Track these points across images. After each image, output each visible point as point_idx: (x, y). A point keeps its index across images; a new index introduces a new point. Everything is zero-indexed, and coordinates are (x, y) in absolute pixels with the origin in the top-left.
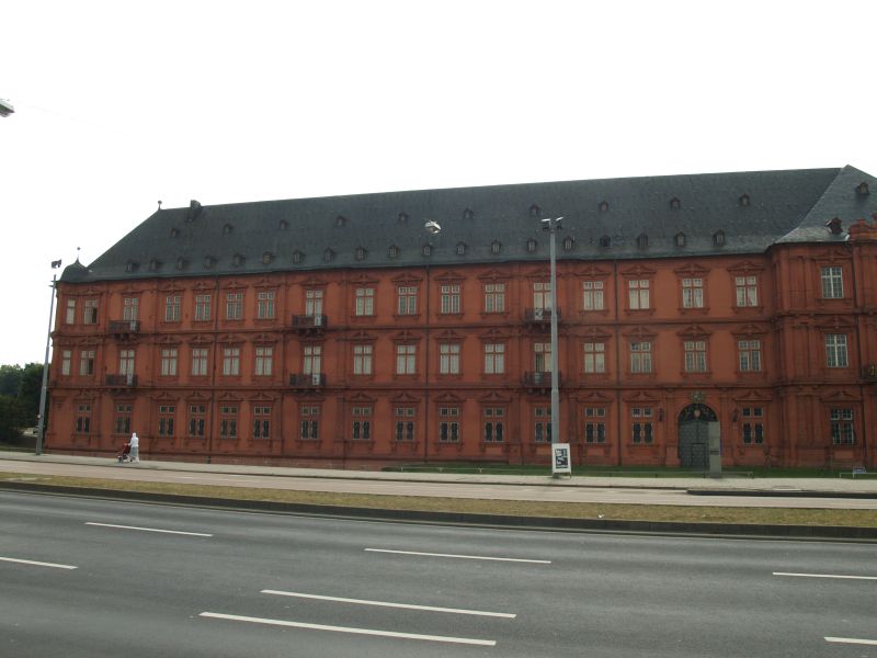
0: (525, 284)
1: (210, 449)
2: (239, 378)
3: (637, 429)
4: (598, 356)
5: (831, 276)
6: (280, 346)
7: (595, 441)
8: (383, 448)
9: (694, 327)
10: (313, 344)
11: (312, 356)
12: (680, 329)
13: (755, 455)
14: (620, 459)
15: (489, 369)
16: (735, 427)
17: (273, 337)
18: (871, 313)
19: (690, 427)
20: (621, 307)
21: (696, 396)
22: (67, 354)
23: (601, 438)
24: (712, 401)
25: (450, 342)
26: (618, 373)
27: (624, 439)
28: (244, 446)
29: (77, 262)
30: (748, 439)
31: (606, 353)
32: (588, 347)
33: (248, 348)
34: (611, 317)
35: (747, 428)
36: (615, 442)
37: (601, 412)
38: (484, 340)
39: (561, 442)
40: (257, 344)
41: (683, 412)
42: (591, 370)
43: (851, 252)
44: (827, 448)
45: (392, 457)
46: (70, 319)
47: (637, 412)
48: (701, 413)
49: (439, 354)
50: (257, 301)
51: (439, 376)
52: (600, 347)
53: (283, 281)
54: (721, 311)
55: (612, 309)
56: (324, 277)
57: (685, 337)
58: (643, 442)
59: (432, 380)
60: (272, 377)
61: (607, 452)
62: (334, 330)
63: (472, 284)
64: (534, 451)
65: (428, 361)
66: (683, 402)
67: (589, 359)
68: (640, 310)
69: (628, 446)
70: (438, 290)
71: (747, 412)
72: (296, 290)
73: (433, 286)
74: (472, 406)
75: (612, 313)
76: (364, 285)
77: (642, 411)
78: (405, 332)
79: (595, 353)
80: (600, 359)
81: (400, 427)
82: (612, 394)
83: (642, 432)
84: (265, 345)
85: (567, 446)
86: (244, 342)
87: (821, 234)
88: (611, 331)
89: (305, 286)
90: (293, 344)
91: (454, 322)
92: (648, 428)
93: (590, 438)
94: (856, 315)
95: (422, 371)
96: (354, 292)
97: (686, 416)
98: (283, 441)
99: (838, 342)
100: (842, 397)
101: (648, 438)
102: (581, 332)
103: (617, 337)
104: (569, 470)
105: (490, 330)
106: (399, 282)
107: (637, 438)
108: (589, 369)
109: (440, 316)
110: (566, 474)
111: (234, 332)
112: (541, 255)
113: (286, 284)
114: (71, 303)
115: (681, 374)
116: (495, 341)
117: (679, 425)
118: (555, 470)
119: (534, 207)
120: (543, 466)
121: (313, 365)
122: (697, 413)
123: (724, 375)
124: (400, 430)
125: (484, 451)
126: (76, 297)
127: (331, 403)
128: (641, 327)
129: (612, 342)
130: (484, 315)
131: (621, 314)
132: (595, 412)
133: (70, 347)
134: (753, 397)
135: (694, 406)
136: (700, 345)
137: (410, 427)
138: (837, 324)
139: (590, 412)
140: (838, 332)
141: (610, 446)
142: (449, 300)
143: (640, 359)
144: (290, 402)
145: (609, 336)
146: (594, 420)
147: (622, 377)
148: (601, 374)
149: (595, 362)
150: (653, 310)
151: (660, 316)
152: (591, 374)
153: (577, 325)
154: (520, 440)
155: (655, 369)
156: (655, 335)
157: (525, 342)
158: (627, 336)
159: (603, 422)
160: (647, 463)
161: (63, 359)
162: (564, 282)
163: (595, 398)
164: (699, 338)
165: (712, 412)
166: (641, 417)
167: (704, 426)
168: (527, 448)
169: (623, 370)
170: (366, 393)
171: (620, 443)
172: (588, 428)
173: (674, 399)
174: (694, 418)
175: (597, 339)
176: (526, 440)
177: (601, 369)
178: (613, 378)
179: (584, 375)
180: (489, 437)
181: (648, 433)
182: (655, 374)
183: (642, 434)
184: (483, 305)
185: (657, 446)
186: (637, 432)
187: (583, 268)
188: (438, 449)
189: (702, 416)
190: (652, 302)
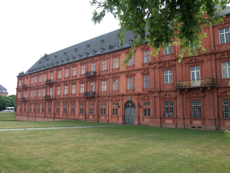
0: (90, 64)
2: (40, 97)
7: (103, 114)
8: (61, 115)
9: (130, 74)
10: (51, 87)
11: (51, 90)
12: (126, 74)
13: (147, 121)
14: (108, 120)
15: (81, 92)
16: (141, 110)
17: (45, 86)
19: (128, 110)
20: (111, 68)
21: (129, 98)
23: (105, 113)
24: (135, 100)
25: (74, 84)
26: (109, 91)
27: (110, 114)
29: (23, 72)
30: (145, 114)
31: (107, 84)
32: (103, 83)
33: (42, 89)
35: (145, 110)
37: (105, 105)
38: (81, 83)
41: (126, 104)
45: (62, 118)
46: (20, 85)
47: (114, 104)
48: (132, 104)
49: (72, 88)
52: (105, 82)
53: (47, 71)
56: (54, 69)
57: (127, 76)
61: (106, 118)
62: (55, 83)
63: (79, 66)
64: (89, 117)
66: (125, 100)
68: (116, 69)
69: (111, 116)
71: (146, 104)
72: (49, 73)
73: (71, 68)
74: (77, 103)
76: (60, 70)
78: (65, 82)
79: (104, 85)
82: (107, 98)
84: (44, 88)
88: (108, 77)
89: (51, 72)
90: (49, 88)
91: (75, 78)
94: (175, 60)
95: (68, 93)
96: (58, 72)
97: (126, 106)
99: (170, 73)
103: (109, 79)
105: (81, 80)
106: (66, 68)
108: (103, 90)
109: (73, 77)
111: (40, 86)
114: (20, 81)
115: (126, 90)
116: (83, 83)
117: (125, 109)
123: (139, 90)
126: (21, 80)
127: (53, 103)
128: (115, 75)
129: (108, 81)
130: (81, 75)
131: (111, 70)
133: (20, 91)
134: (146, 98)
135: (128, 102)
136: (132, 79)
137: (66, 109)
138: (167, 65)
140: (169, 69)
141: (106, 116)
143: (116, 86)
144: (47, 103)
145: (108, 79)
146: (103, 107)
147: (110, 92)
148: (105, 92)
149: (104, 87)
150: (119, 68)
151: (121, 70)
152: (103, 92)
153: (99, 76)
154: (86, 113)
155: (119, 89)
156: (119, 77)
157: (89, 82)
158: (112, 78)
159: (105, 108)
160: (115, 122)
161: (18, 94)
162: (98, 62)
163: (103, 100)
164: (131, 76)
165: (134, 104)
166: (115, 106)
167: (132, 109)
168: (87, 116)
169: (110, 90)
170: (59, 100)
171: (108, 115)
172: (102, 110)
173: (123, 99)
174: (129, 106)
175: (104, 80)
176: (87, 113)
177: (105, 90)
178: (108, 93)
179: (101, 92)
180: (80, 113)
181: (116, 111)
182: (119, 91)
183: (115, 112)
184: (81, 72)
185: (118, 116)
186: (114, 111)
187: (102, 57)
188: (70, 116)
189: (132, 106)
190: (119, 65)
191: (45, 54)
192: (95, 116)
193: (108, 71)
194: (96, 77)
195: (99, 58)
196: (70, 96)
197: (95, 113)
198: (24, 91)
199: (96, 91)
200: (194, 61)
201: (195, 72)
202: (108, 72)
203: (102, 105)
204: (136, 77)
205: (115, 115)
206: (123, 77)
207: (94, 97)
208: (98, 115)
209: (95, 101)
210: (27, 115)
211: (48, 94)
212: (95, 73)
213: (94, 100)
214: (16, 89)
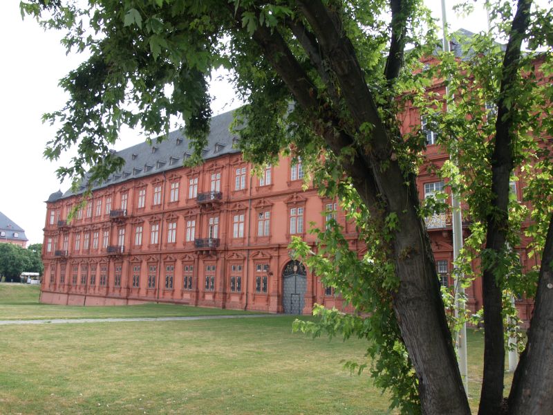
0: (208, 176)
2: (98, 249)
3: (259, 281)
4: (241, 224)
7: (236, 291)
8: (143, 293)
9: (294, 196)
10: (122, 228)
11: (122, 235)
12: (286, 198)
14: (247, 304)
15: (188, 239)
19: (290, 281)
20: (254, 185)
21: (292, 254)
22: (50, 240)
23: (239, 288)
25: (173, 221)
26: (249, 237)
27: (251, 290)
29: (60, 191)
31: (245, 222)
32: (236, 218)
33: (101, 232)
34: (248, 194)
36: (245, 291)
37: (240, 268)
38: (187, 218)
40: (104, 229)
41: (285, 267)
42: (236, 237)
45: (146, 298)
46: (52, 222)
47: (259, 268)
48: (298, 268)
49: (168, 230)
51: (167, 244)
52: (242, 218)
53: (114, 190)
55: (249, 188)
57: (289, 204)
61: (241, 299)
62: (129, 218)
63: (184, 180)
64: (204, 297)
65: (162, 234)
66: (284, 259)
67: (235, 228)
68: (265, 186)
69: (252, 294)
70: (170, 187)
72: (119, 195)
73: (168, 183)
74: (179, 264)
76: (142, 188)
77: (262, 267)
78: (154, 217)
79: (239, 223)
80: (242, 227)
82: (245, 254)
84: (106, 229)
86: (100, 229)
88: (247, 204)
89: (122, 192)
90: (117, 228)
91: (175, 207)
92: (265, 281)
93: (233, 288)
95: (160, 242)
96: (139, 193)
97: (287, 271)
98: (109, 288)
101: (265, 289)
103: (251, 209)
106: (154, 184)
107: (258, 288)
108: (235, 235)
109: (169, 204)
111: (97, 223)
113: (114, 192)
114: (53, 213)
115: (286, 235)
116: (191, 219)
117: (283, 278)
125: (182, 295)
126: (55, 209)
127: (125, 264)
128: (262, 202)
129: (248, 213)
130: (188, 201)
131: (254, 190)
132: (237, 267)
133: (52, 237)
135: (291, 263)
136: (300, 211)
141: (243, 294)
142: (174, 193)
143: (264, 226)
145: (246, 209)
146: (235, 274)
147: (252, 240)
148: (241, 238)
149: (239, 229)
150: (272, 185)
151: (276, 190)
152: (236, 239)
153: (228, 202)
154: (197, 288)
155: (270, 233)
156: (272, 205)
157: (205, 217)
158: (256, 208)
159: (241, 275)
160: (261, 309)
161: (48, 243)
162: (225, 172)
163: (235, 257)
164: (298, 204)
165: (304, 268)
166: (262, 272)
167: (300, 279)
168: (201, 295)
169: (252, 234)
170: (138, 257)
171: (247, 293)
172: (233, 281)
173: (279, 256)
174: (294, 272)
175: (240, 212)
176: (201, 288)
177: (241, 235)
178: (247, 241)
179: (232, 240)
180: (185, 286)
181: (265, 284)
182: (270, 237)
183: (262, 285)
184: (188, 193)
185: (269, 296)
186: (259, 284)
187: (235, 159)
188: (164, 294)
189: (299, 272)
190: (272, 179)
192: (217, 294)
193: (249, 191)
194: (220, 204)
195: (228, 162)
196: (164, 248)
197: (218, 288)
198: (62, 235)
199: (221, 238)
202: (248, 195)
203: (234, 268)
204: (309, 205)
205: (261, 292)
206: (280, 205)
207: (215, 252)
208: (225, 294)
209: (218, 259)
210: (66, 291)
211: (114, 244)
212: (219, 195)
213: (215, 258)
214: (44, 230)
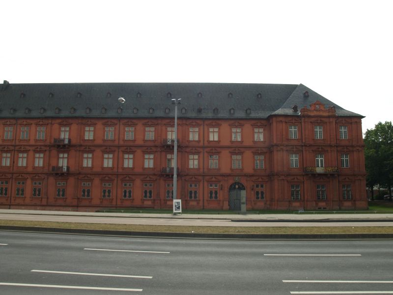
0: (164, 128)
1: (10, 202)
2: (26, 167)
3: (211, 193)
4: (195, 161)
5: (293, 130)
6: (47, 153)
7: (193, 198)
8: (96, 201)
9: (237, 149)
10: (64, 152)
11: (63, 158)
12: (231, 150)
13: (260, 204)
14: (203, 206)
15: (146, 166)
16: (253, 193)
17: (44, 148)
18: (308, 145)
19: (234, 193)
20: (206, 140)
21: (237, 179)
23: (195, 197)
24: (244, 181)
25: (129, 153)
26: (204, 169)
27: (206, 198)
28: (28, 201)
30: (258, 198)
31: (199, 159)
32: (191, 157)
33: (31, 153)
34: (201, 144)
35: (257, 193)
36: (202, 199)
37: (196, 186)
38: (144, 153)
39: (177, 199)
40: (36, 151)
41: (231, 186)
42: (192, 167)
43: (301, 120)
44: (289, 201)
47: (211, 186)
48: (239, 186)
49: (123, 158)
50: (36, 131)
51: (123, 168)
52: (196, 157)
53: (50, 122)
54: (248, 143)
55: (202, 140)
56: (70, 121)
57: (233, 153)
58: (214, 199)
59: (120, 170)
60: (43, 167)
61: (198, 203)
62: (74, 146)
63: (140, 127)
64: (166, 203)
65: (118, 161)
66: (231, 182)
67: (191, 162)
68: (214, 141)
69: (207, 201)
70: (124, 129)
71: (257, 186)
72: (56, 126)
73: (122, 127)
74: (138, 182)
75: (202, 142)
76: (89, 126)
77: (214, 185)
78: (108, 148)
79: (194, 159)
80: (196, 162)
81: (105, 192)
82: (200, 178)
83: (213, 195)
84: (40, 152)
85: (180, 201)
86: (29, 150)
87: (290, 112)
88: (201, 150)
89: (61, 125)
90: (54, 152)
91: (132, 144)
92: (216, 193)
93: (191, 197)
94: (302, 146)
95: (116, 166)
96: (84, 128)
97: (232, 188)
98: (48, 198)
99: (295, 157)
100: (296, 180)
101: (216, 197)
102: (188, 150)
103: (204, 153)
104: (180, 211)
105: (148, 148)
106: (105, 125)
107: (211, 197)
108: (191, 166)
109: (124, 141)
110: (179, 213)
111: (24, 146)
112: (171, 115)
115: (231, 169)
116: (150, 153)
117: (229, 192)
118: (174, 211)
119: (169, 93)
120: (169, 209)
121: (63, 162)
122: (237, 187)
123: (249, 170)
124: (105, 193)
125: (143, 203)
127: (72, 181)
128: (214, 149)
129: (201, 155)
130: (145, 141)
131: (206, 142)
132: (193, 185)
134: (260, 180)
135: (236, 183)
136: (239, 157)
137: (109, 192)
138: (295, 149)
139: (191, 186)
140: (295, 153)
141: (199, 200)
142: (129, 134)
143: (213, 163)
144: (51, 180)
145: (200, 152)
147: (205, 170)
148: (196, 169)
149: (194, 163)
150: (219, 141)
151: (223, 144)
152: (192, 169)
153: (187, 147)
155: (219, 167)
156: (220, 152)
157: (163, 153)
158: (208, 152)
159: (197, 190)
163: (193, 179)
165: (243, 186)
166: (213, 188)
167: (240, 192)
168: (163, 202)
169: (206, 167)
170: (88, 176)
172: (190, 193)
173: (227, 180)
174: (236, 189)
175: (194, 153)
176: (162, 198)
177: (196, 167)
178: (201, 170)
179: (189, 169)
180: (146, 196)
181: (216, 195)
182: (219, 169)
184: (144, 136)
185: (220, 201)
186: (211, 195)
187: (190, 122)
188: (122, 202)
189: (239, 188)
190: (219, 138)
191: (5, 82)
199: (179, 167)
200: (320, 150)
201: (319, 160)
204: (245, 155)
209: (179, 180)
211: (53, 164)
